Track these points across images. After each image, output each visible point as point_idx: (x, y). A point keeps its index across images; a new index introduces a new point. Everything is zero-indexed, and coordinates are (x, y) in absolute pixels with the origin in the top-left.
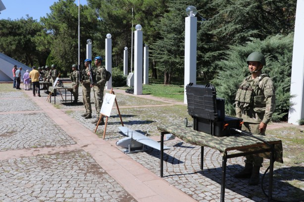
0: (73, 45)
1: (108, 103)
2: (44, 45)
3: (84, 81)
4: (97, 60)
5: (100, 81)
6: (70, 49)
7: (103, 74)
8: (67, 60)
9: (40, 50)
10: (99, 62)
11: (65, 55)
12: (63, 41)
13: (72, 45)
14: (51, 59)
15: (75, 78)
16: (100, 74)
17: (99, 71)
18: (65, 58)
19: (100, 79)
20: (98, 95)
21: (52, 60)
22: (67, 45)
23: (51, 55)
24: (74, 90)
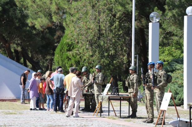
0: (118, 15)
1: (166, 100)
2: (49, 15)
3: (148, 84)
4: (159, 65)
5: (161, 84)
6: (112, 25)
7: (164, 76)
8: (102, 50)
9: (38, 26)
10: (161, 66)
11: (99, 38)
12: (93, 6)
13: (114, 16)
14: (66, 48)
15: (133, 84)
16: (161, 77)
17: (160, 75)
18: (99, 46)
19: (160, 82)
20: (159, 97)
21: (69, 50)
22: (103, 17)
23: (66, 40)
24: (132, 100)
